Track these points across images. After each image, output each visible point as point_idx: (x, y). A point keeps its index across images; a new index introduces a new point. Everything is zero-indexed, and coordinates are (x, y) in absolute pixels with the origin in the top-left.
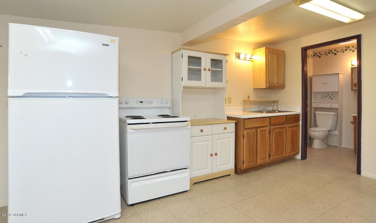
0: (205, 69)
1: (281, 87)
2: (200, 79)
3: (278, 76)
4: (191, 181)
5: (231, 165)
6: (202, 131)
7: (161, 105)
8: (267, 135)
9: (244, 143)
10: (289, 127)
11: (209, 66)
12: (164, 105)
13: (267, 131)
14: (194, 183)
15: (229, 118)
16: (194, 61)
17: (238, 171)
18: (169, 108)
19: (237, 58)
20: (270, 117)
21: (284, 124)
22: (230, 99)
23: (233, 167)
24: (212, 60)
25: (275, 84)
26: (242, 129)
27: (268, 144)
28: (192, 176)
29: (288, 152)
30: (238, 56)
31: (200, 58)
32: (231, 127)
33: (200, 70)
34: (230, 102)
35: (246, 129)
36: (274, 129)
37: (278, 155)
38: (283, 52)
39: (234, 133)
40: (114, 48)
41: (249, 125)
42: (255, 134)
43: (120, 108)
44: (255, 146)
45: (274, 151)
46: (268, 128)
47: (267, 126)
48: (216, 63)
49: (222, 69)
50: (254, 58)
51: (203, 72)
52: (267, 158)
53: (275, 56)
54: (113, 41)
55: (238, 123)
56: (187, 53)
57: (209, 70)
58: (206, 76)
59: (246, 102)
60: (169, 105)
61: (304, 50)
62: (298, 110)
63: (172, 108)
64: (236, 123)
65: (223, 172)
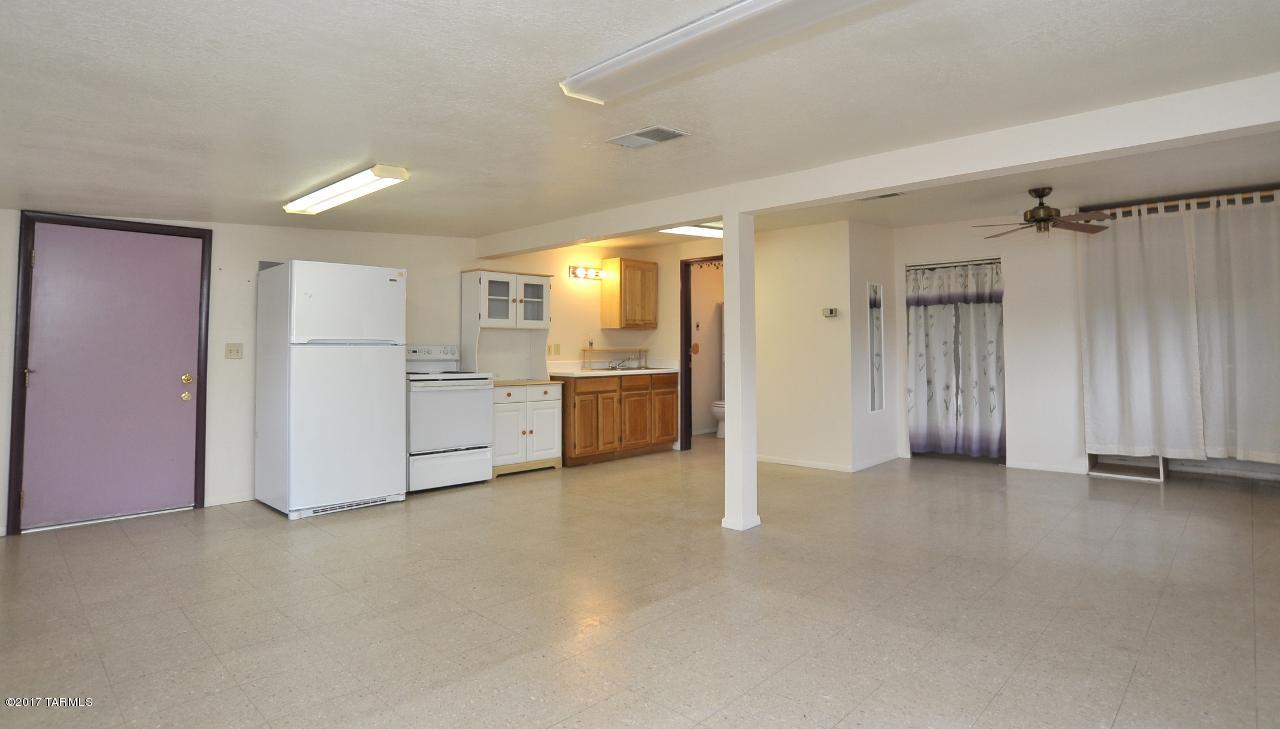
0: (514, 301)
1: (650, 325)
2: (506, 316)
3: (643, 308)
4: (494, 471)
5: (556, 452)
6: (509, 395)
7: (443, 357)
8: (616, 405)
9: (576, 415)
10: (658, 394)
11: (521, 295)
12: (449, 356)
13: (615, 400)
14: (499, 476)
15: (553, 378)
16: (498, 288)
17: (569, 461)
18: (456, 361)
19: (572, 275)
20: (621, 377)
21: (647, 389)
22: (558, 347)
23: (560, 454)
24: (526, 286)
25: (637, 322)
26: (572, 394)
27: (618, 420)
28: (496, 464)
29: (654, 435)
30: (573, 271)
31: (507, 284)
32: (556, 390)
33: (507, 301)
34: (557, 351)
35: (578, 394)
36: (627, 397)
37: (636, 439)
38: (656, 264)
39: (561, 401)
40: (402, 282)
41: (582, 388)
42: (594, 402)
43: (407, 361)
44: (594, 420)
45: (627, 432)
46: (616, 396)
47: (615, 391)
48: (535, 291)
49: (542, 298)
50: (602, 274)
51: (512, 306)
52: (616, 444)
53: (639, 273)
54: (401, 274)
55: (567, 384)
56: (487, 277)
57: (521, 301)
58: (516, 311)
59: (588, 352)
60: (457, 357)
61: (686, 267)
62: (674, 366)
63: (460, 361)
64: (563, 385)
65: (542, 461)
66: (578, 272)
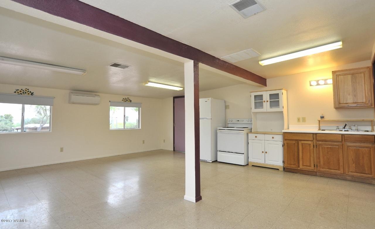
6: (256, 137)
7: (247, 123)
11: (268, 99)
13: (311, 145)
14: (253, 166)
20: (316, 133)
21: (339, 142)
23: (282, 165)
24: (271, 95)
25: (350, 104)
27: (314, 156)
34: (304, 121)
36: (321, 145)
39: (282, 142)
42: (296, 144)
44: (296, 153)
45: (321, 163)
47: (311, 141)
51: (264, 103)
52: (313, 168)
53: (349, 76)
56: (253, 94)
59: (321, 121)
66: (320, 82)
